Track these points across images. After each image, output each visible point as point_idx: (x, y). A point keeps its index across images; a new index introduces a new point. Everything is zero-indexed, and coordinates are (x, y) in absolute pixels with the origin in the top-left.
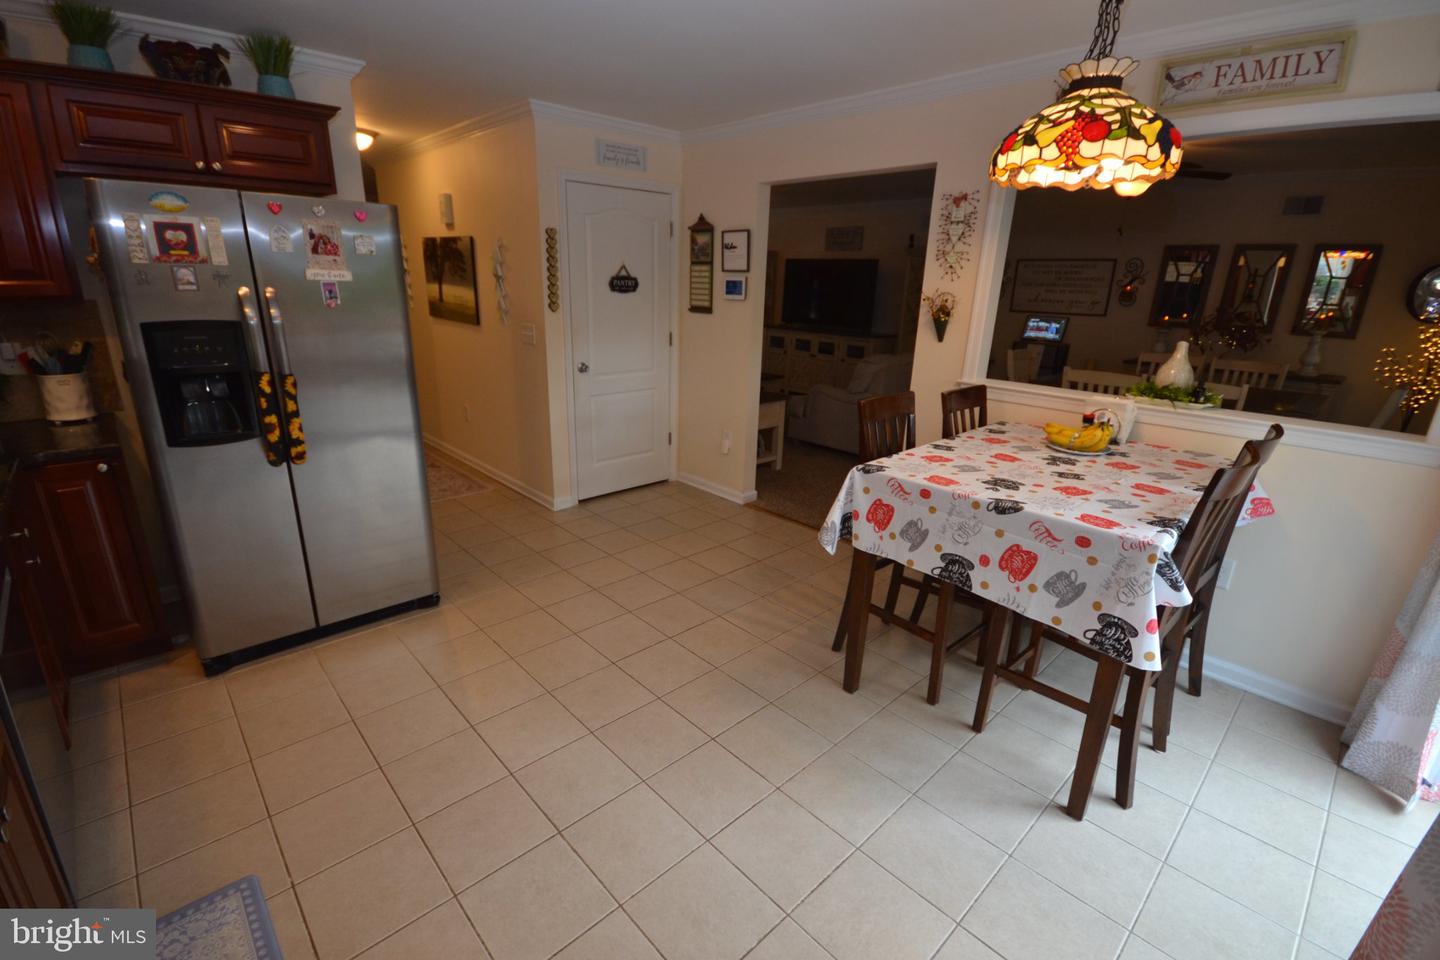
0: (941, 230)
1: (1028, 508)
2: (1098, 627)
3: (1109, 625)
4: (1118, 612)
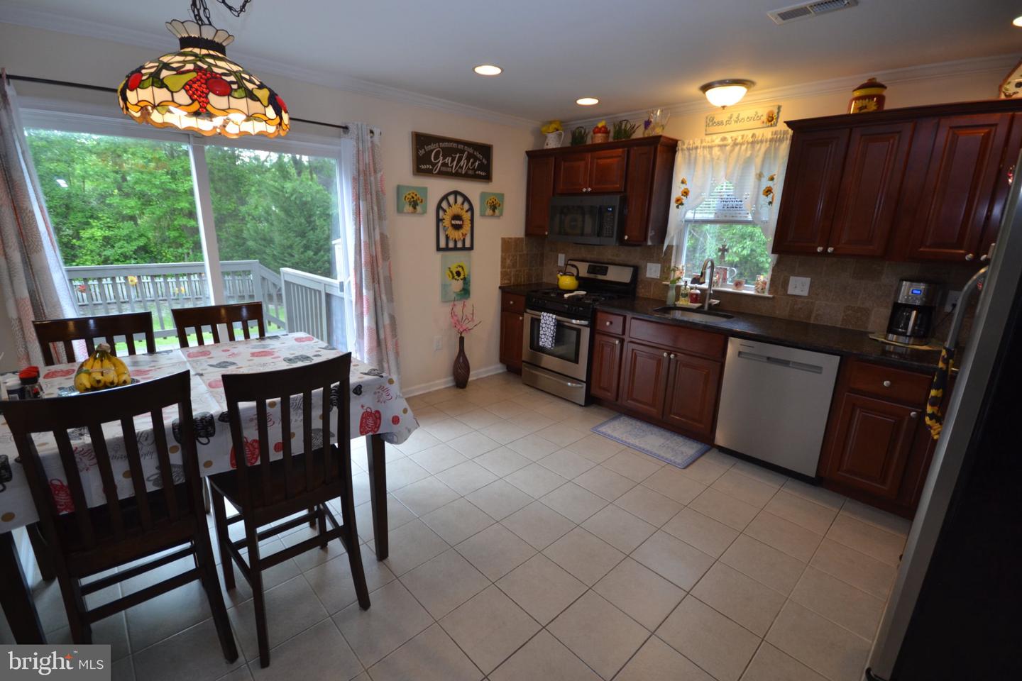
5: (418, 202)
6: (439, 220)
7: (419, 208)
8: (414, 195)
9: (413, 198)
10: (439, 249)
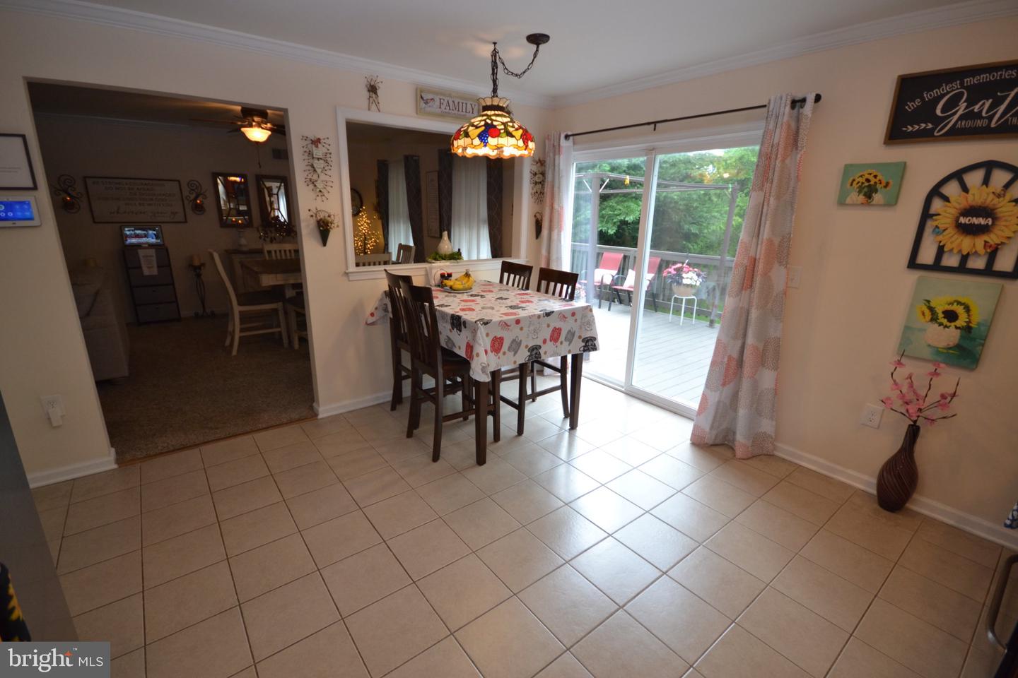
0: (306, 163)
1: (494, 320)
2: (584, 344)
3: (587, 341)
4: (588, 335)
5: (879, 186)
6: (926, 215)
7: (877, 197)
8: (871, 178)
9: (868, 180)
10: (913, 264)
